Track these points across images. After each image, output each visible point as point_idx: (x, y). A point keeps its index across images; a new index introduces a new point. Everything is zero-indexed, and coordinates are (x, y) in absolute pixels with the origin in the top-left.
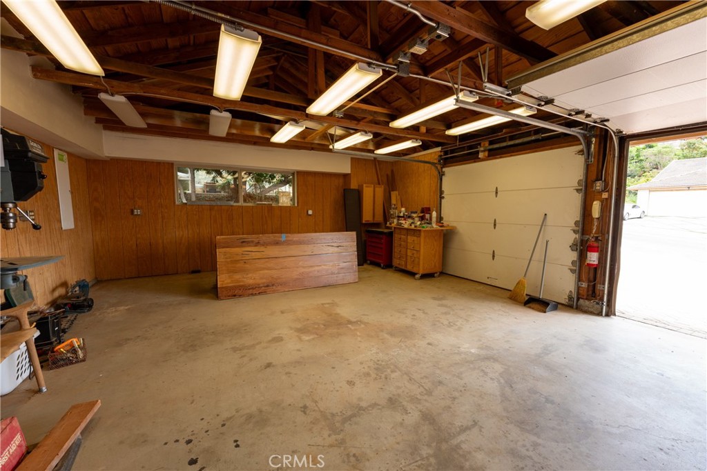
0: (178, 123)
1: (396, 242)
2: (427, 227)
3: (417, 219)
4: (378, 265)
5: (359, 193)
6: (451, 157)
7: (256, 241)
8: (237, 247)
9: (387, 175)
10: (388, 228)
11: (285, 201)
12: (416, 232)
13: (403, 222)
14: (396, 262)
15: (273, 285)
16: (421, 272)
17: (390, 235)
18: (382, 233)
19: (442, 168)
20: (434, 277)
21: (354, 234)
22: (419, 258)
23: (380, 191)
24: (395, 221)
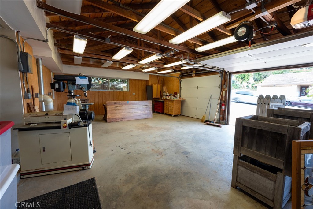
0: (91, 63)
1: (165, 105)
2: (176, 99)
3: (172, 96)
4: (158, 113)
5: (152, 87)
6: (184, 75)
7: (119, 103)
8: (113, 105)
9: (162, 81)
10: (162, 99)
11: (125, 90)
12: (172, 101)
13: (168, 97)
14: (165, 111)
15: (125, 118)
16: (174, 114)
17: (163, 102)
18: (160, 101)
19: (181, 79)
20: (178, 116)
21: (151, 101)
22: (173, 110)
23: (159, 86)
24: (165, 97)
